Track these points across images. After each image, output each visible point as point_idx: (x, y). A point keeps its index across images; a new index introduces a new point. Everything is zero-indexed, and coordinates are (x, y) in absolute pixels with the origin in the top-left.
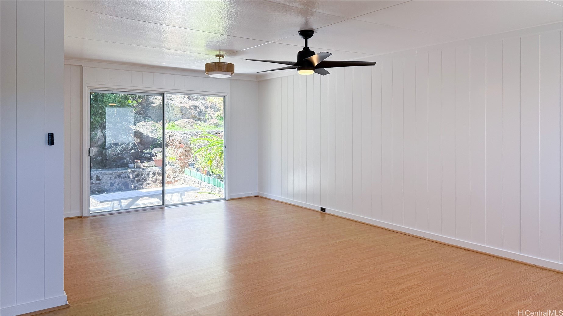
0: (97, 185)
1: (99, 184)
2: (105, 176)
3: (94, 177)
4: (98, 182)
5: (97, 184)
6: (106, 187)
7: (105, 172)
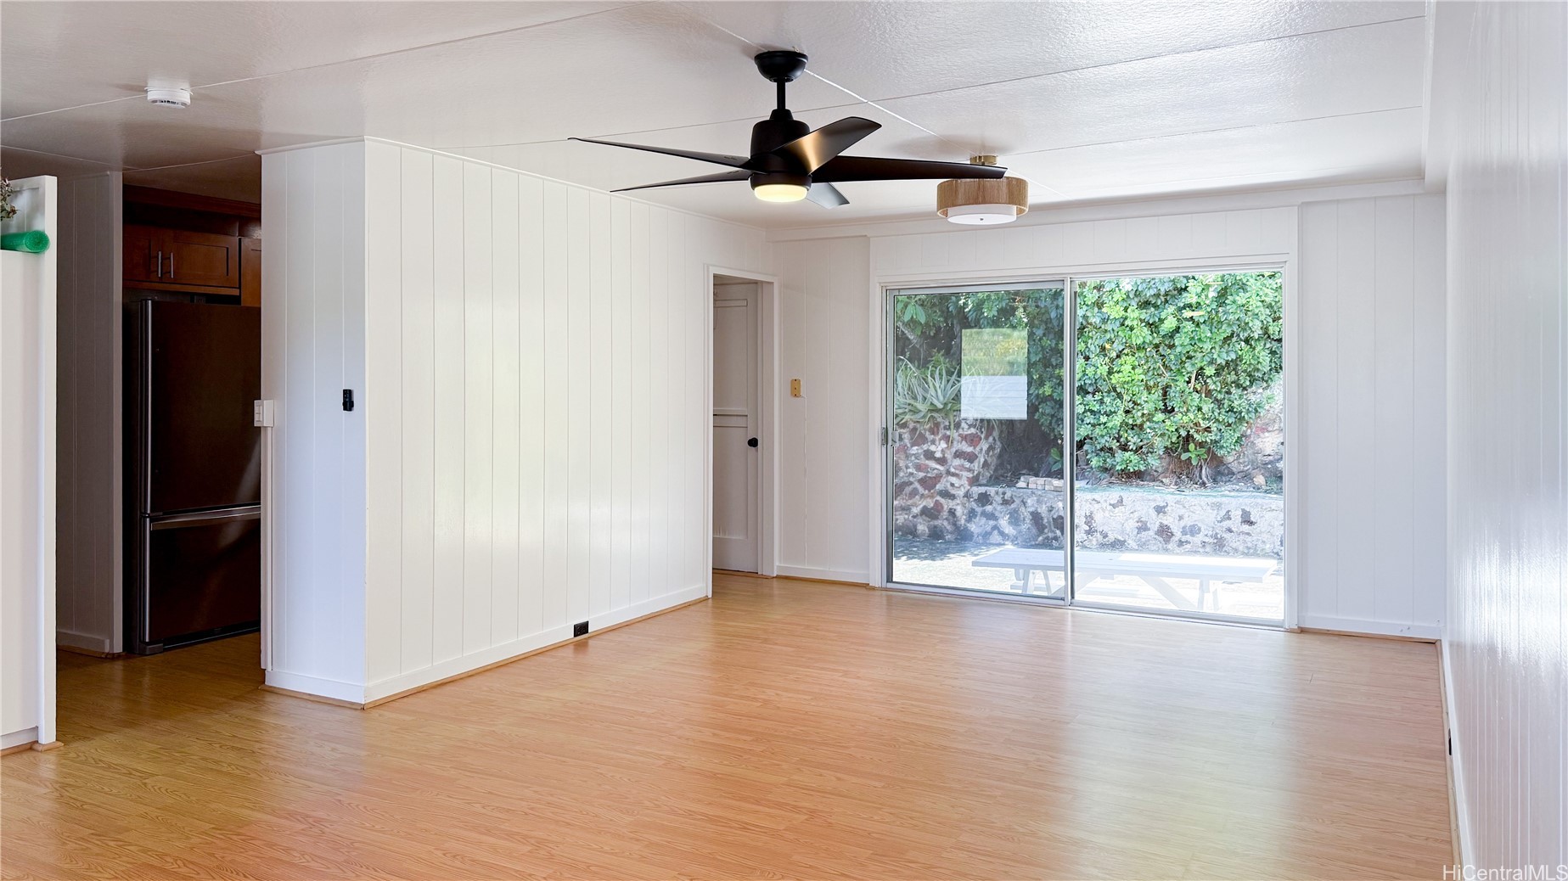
0: (1242, 537)
1: (1248, 534)
2: (1268, 515)
3: (1237, 515)
4: (1246, 528)
5: (1243, 533)
6: (1268, 546)
7: (1267, 504)
